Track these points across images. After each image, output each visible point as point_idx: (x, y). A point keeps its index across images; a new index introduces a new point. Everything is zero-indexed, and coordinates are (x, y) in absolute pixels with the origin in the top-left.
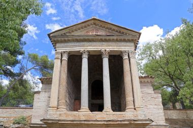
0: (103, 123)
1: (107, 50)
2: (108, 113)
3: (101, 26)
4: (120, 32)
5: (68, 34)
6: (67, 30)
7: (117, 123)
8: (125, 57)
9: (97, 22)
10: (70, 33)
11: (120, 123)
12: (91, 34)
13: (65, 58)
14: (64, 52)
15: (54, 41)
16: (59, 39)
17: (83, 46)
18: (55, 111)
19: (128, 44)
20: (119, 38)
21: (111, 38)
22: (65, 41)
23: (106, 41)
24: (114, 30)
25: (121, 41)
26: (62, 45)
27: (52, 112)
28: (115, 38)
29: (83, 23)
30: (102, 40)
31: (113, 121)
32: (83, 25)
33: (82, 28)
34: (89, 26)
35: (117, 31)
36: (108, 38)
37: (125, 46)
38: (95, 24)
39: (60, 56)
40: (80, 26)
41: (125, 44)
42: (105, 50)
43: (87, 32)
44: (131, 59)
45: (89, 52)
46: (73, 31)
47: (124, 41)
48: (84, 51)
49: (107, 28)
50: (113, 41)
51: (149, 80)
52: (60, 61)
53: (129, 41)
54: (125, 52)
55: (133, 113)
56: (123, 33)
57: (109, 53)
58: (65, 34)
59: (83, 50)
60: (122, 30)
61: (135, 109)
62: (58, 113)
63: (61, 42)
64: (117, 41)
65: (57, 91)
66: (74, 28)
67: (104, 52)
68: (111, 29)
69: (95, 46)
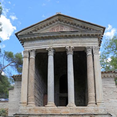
1: (72, 46)
3: (66, 22)
4: (84, 27)
5: (34, 33)
6: (33, 29)
8: (89, 53)
9: (62, 18)
10: (36, 31)
12: (56, 31)
13: (33, 56)
14: (32, 51)
15: (22, 40)
16: (26, 38)
17: (49, 43)
18: (25, 106)
19: (92, 40)
20: (83, 34)
21: (76, 34)
22: (32, 40)
23: (70, 37)
24: (78, 25)
25: (85, 36)
27: (22, 108)
28: (79, 34)
29: (48, 19)
30: (66, 37)
32: (48, 22)
33: (47, 25)
34: (54, 22)
35: (81, 27)
36: (72, 34)
37: (89, 42)
38: (59, 20)
39: (28, 54)
40: (45, 23)
41: (89, 40)
42: (70, 47)
43: (52, 29)
44: (95, 55)
45: (54, 49)
46: (38, 29)
47: (89, 36)
48: (50, 48)
49: (72, 24)
50: (78, 37)
51: (112, 75)
54: (89, 48)
56: (87, 28)
57: (73, 49)
58: (31, 32)
59: (48, 48)
60: (87, 25)
61: (96, 104)
62: (28, 108)
63: (29, 40)
64: (81, 36)
65: (27, 88)
67: (68, 49)
68: (75, 24)
69: (60, 43)
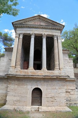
0: (42, 77)
1: (46, 34)
2: (44, 71)
3: (43, 20)
4: (53, 24)
5: (24, 23)
6: (23, 21)
7: (50, 77)
8: (55, 39)
9: (41, 18)
10: (25, 22)
11: (51, 77)
12: (37, 24)
13: (21, 37)
14: (21, 34)
15: (15, 27)
16: (18, 26)
17: (32, 31)
18: (14, 69)
19: (57, 31)
21: (48, 27)
22: (22, 27)
23: (45, 28)
24: (50, 23)
25: (53, 29)
26: (20, 29)
27: (12, 70)
28: (50, 27)
30: (43, 28)
31: (47, 76)
32: (33, 18)
33: (32, 20)
34: (36, 19)
35: (51, 24)
36: (46, 27)
37: (56, 32)
38: (39, 18)
39: (18, 35)
42: (45, 34)
43: (35, 23)
44: (58, 40)
45: (35, 34)
46: (26, 22)
47: (55, 29)
49: (46, 21)
50: (49, 29)
52: (18, 38)
53: (58, 29)
54: (55, 35)
55: (58, 72)
56: (55, 25)
57: (46, 35)
58: (22, 23)
59: (32, 33)
60: (55, 23)
61: (60, 69)
62: (16, 70)
63: (20, 27)
64: (51, 29)
65: (16, 57)
66: (28, 20)
68: (48, 22)
69: (39, 31)
